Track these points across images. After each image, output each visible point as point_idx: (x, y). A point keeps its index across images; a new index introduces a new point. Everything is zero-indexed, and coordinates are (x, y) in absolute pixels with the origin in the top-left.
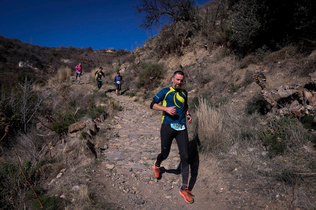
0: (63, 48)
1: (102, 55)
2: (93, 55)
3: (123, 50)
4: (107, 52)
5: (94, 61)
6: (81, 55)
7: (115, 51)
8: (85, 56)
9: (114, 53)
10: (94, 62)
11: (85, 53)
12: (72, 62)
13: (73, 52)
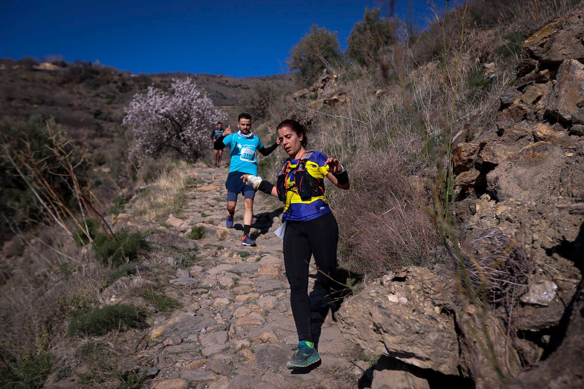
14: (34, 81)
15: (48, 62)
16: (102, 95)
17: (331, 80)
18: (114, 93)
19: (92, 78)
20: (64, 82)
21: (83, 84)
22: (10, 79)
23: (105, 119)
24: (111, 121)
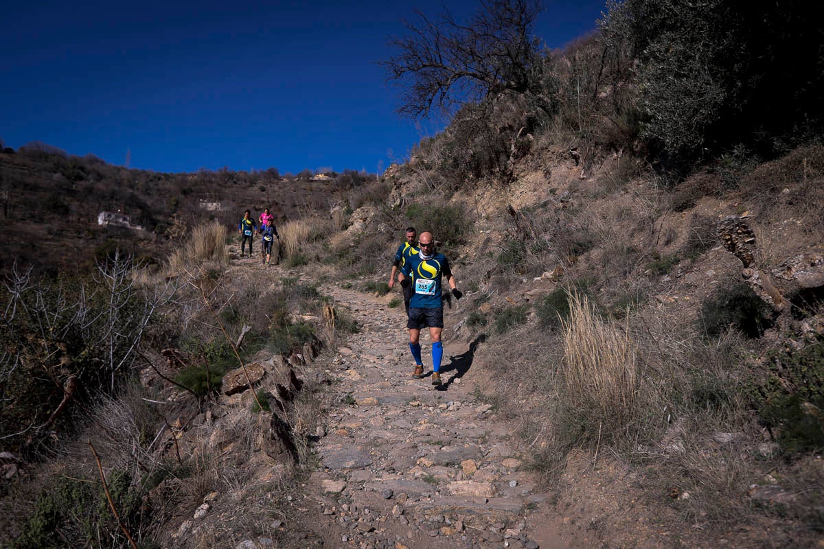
0: (204, 174)
2: (280, 188)
3: (357, 172)
4: (316, 178)
5: (282, 203)
6: (250, 189)
7: (335, 175)
8: (260, 191)
10: (282, 205)
11: (260, 184)
12: (226, 208)
13: (229, 184)
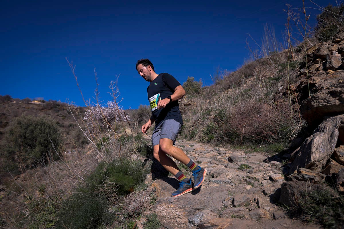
1: (23, 107)
9: (41, 104)
14: (28, 108)
15: (37, 101)
16: (60, 115)
17: (183, 99)
18: (66, 114)
19: (56, 108)
20: (43, 109)
21: (52, 110)
22: (17, 107)
23: (60, 126)
24: (64, 127)
